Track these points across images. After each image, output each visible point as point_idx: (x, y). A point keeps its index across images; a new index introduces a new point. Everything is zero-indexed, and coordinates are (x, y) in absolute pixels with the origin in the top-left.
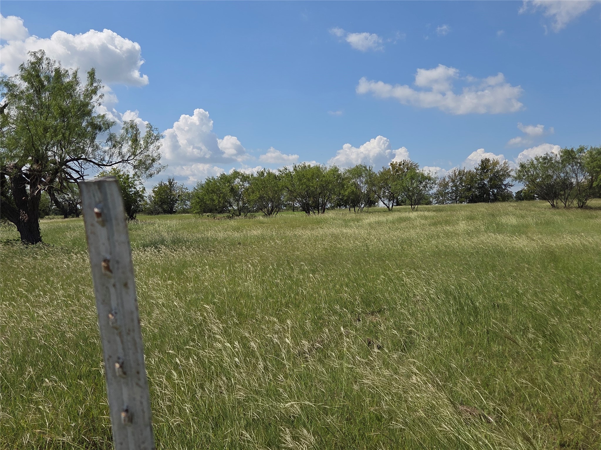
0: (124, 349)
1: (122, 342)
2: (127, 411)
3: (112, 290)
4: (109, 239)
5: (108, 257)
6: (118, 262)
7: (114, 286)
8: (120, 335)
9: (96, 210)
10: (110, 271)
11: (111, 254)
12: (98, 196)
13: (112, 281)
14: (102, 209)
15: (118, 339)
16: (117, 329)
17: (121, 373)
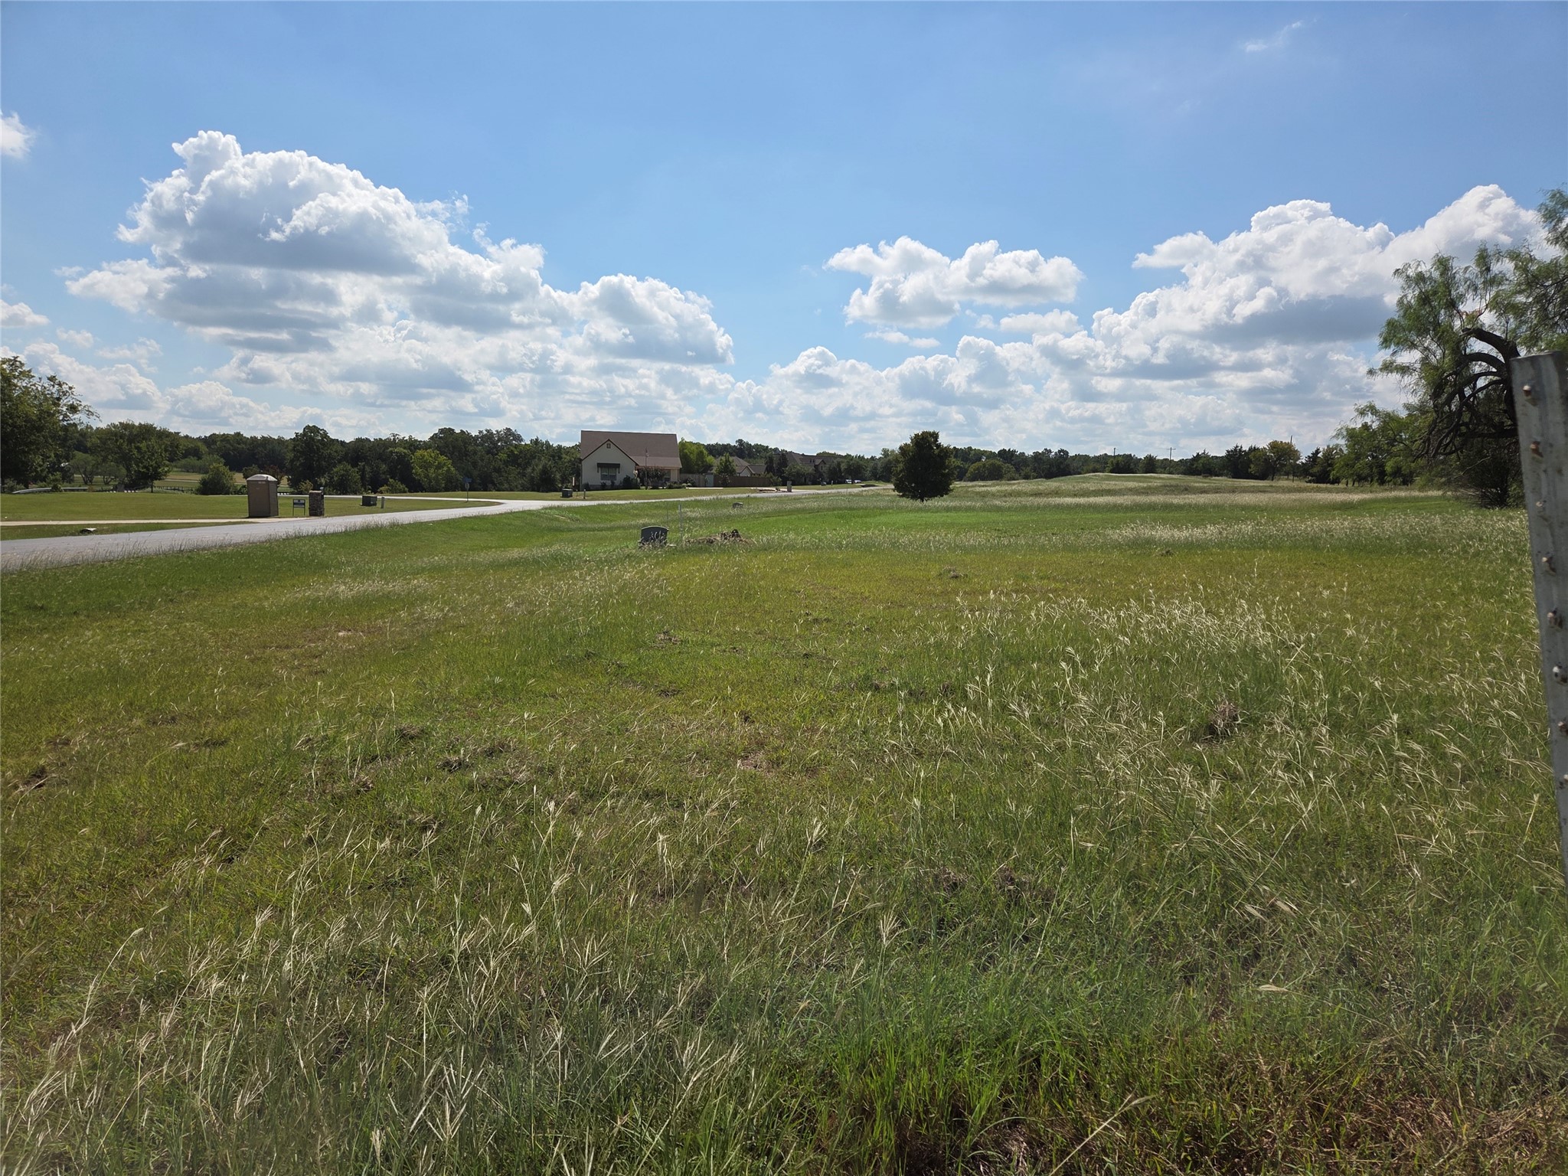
0: (1554, 543)
1: (1552, 535)
2: (1554, 612)
3: (1543, 476)
4: (1541, 419)
5: (1539, 439)
6: (1551, 445)
7: (1545, 471)
8: (1551, 526)
9: (1526, 388)
10: (1540, 455)
11: (1542, 435)
12: (1531, 372)
13: (1543, 466)
14: (1533, 387)
15: (1548, 531)
16: (1546, 520)
17: (1548, 568)
